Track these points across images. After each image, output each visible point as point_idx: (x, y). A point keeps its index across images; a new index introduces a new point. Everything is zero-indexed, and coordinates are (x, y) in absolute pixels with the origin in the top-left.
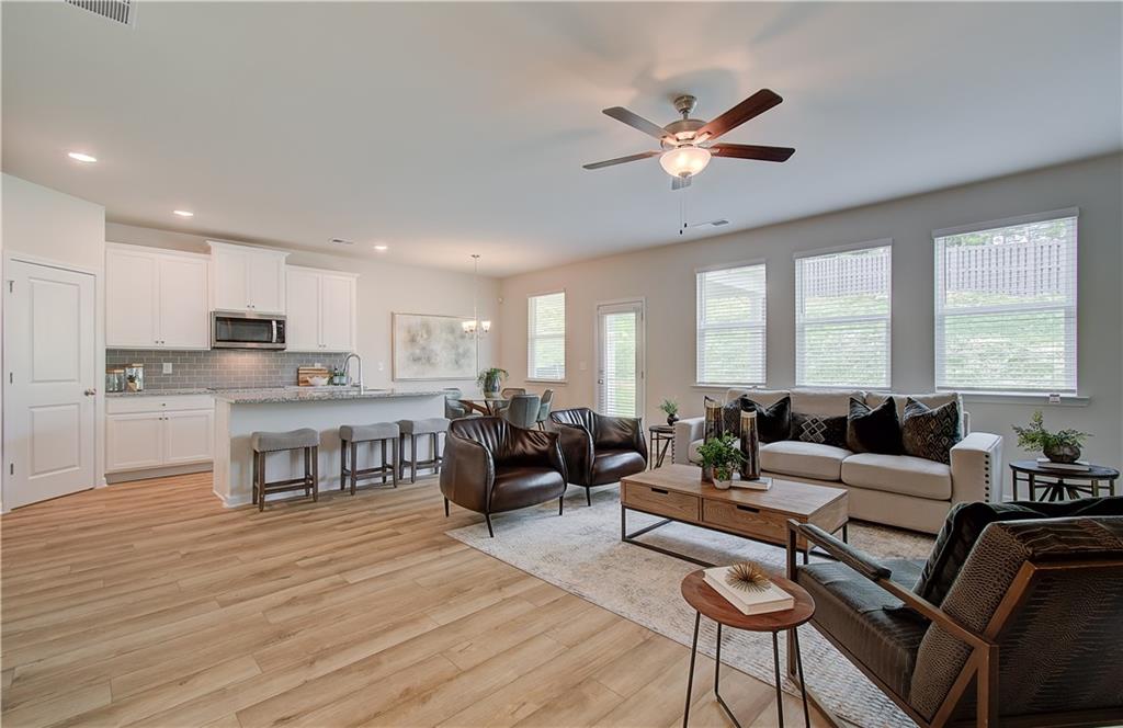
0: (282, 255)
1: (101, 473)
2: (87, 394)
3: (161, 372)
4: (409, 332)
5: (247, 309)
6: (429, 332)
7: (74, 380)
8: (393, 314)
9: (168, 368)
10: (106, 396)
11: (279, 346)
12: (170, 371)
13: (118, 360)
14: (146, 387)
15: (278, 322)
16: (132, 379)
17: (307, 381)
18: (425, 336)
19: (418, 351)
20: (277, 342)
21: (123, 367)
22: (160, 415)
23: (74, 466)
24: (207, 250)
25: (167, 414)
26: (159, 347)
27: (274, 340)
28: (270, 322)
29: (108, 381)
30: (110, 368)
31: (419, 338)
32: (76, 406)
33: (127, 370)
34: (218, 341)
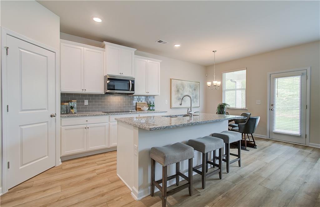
0: (133, 50)
1: (59, 156)
2: (51, 116)
3: (84, 104)
4: (177, 87)
5: (120, 75)
6: (183, 87)
7: (45, 109)
8: (171, 79)
9: (86, 103)
10: (61, 117)
11: (132, 92)
12: (87, 104)
13: (66, 98)
14: (78, 111)
15: (131, 81)
16: (72, 108)
17: (140, 109)
18: (182, 88)
19: (180, 95)
20: (131, 90)
21: (68, 102)
22: (85, 126)
23: (46, 156)
24: (103, 47)
25: (88, 126)
26: (84, 92)
27: (130, 89)
28: (129, 81)
29: (61, 108)
30: (62, 102)
31: (180, 90)
32: (46, 123)
33: (70, 103)
34: (108, 89)
